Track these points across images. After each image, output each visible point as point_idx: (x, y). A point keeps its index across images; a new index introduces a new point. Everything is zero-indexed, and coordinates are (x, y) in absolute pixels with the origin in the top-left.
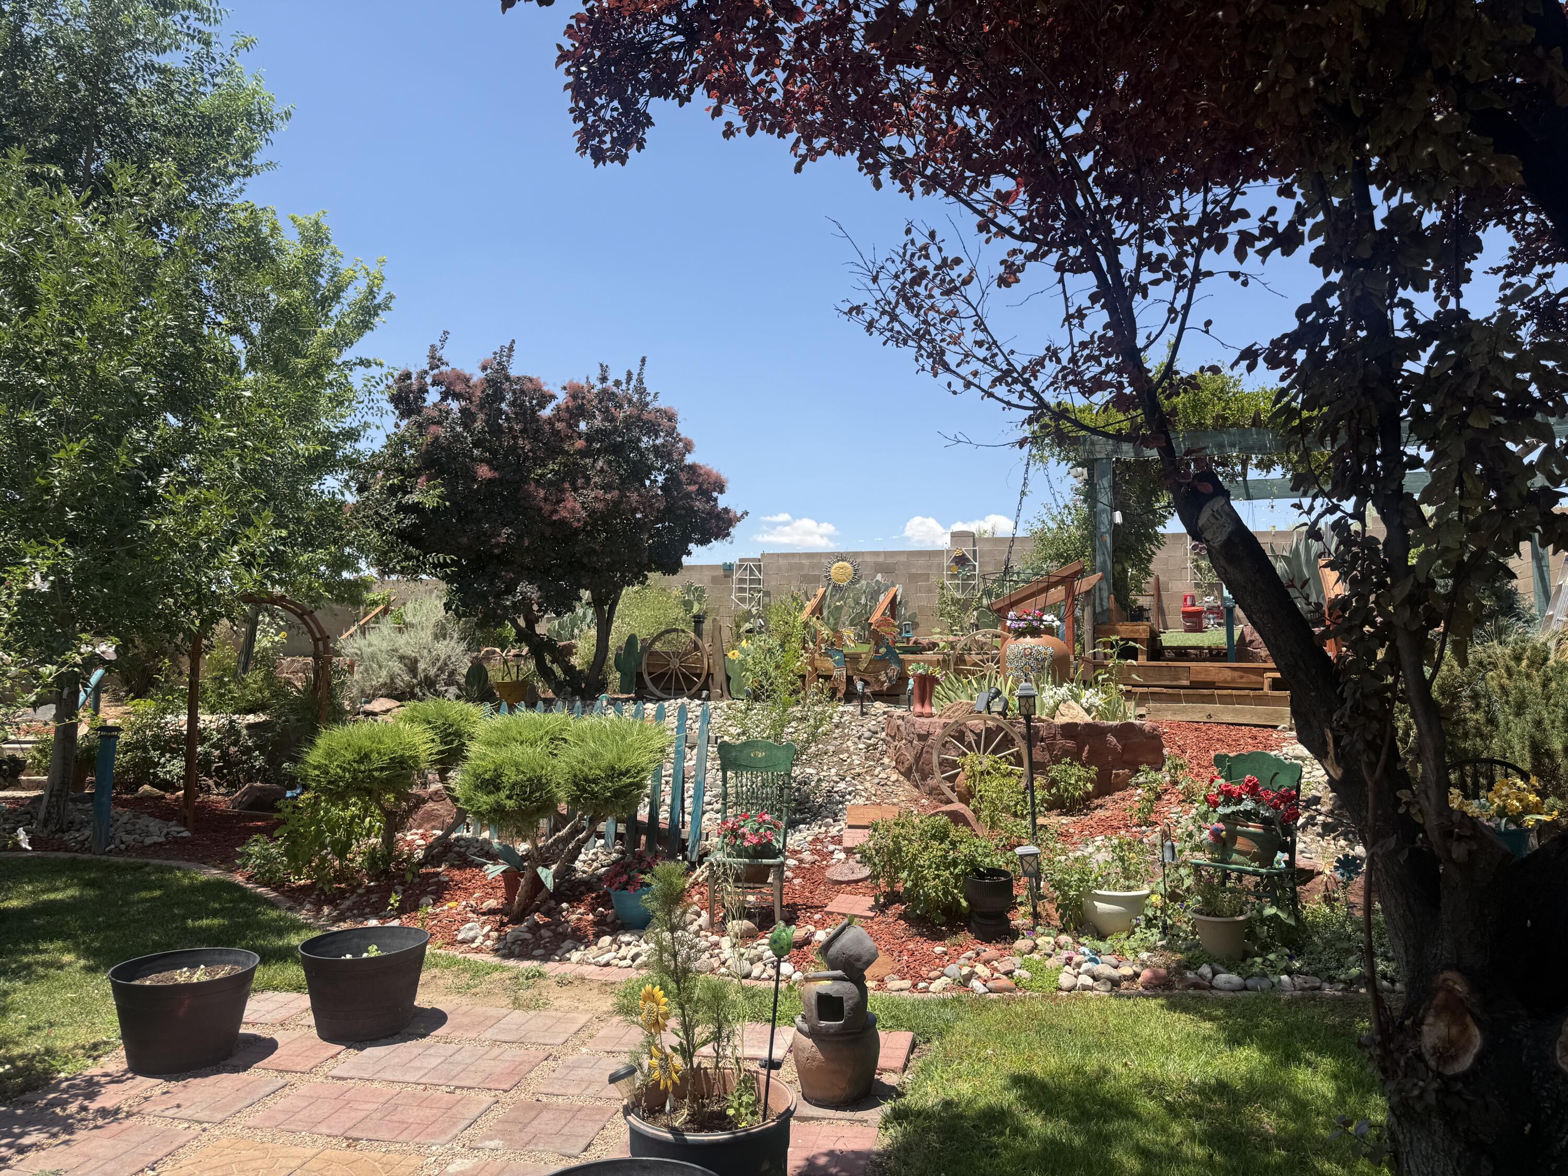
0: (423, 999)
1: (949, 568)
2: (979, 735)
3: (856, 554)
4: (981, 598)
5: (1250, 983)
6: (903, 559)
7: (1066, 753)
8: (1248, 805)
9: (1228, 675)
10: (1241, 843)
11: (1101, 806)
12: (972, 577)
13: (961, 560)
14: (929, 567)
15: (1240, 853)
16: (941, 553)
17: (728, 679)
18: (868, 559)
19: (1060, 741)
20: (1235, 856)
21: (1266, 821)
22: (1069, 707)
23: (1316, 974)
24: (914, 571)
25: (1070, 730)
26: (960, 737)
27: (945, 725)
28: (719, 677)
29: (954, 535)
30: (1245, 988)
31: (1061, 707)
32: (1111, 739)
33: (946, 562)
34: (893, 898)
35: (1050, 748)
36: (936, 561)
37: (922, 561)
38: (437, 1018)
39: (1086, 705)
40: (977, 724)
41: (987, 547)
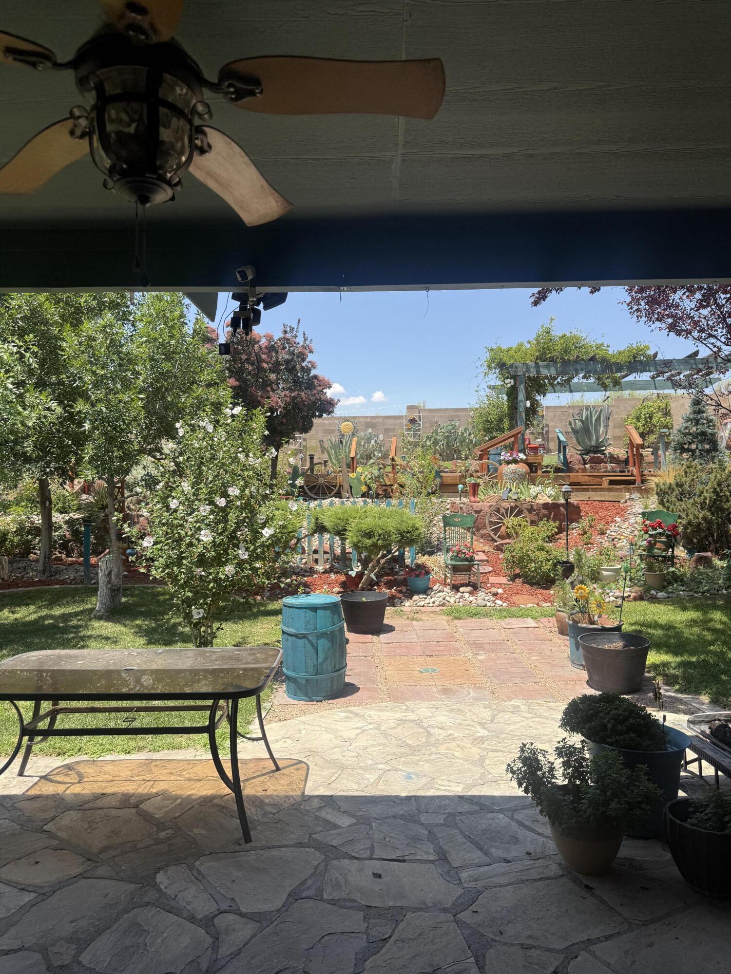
0: (386, 621)
1: (406, 425)
2: (507, 510)
3: (355, 418)
4: (426, 441)
5: (670, 595)
6: (381, 420)
7: (544, 516)
8: (660, 530)
9: (587, 479)
10: (658, 545)
11: (560, 538)
12: (419, 430)
13: (413, 421)
14: (395, 425)
15: (658, 549)
16: (401, 417)
17: (351, 487)
18: (362, 420)
19: (542, 511)
20: (656, 551)
21: (668, 536)
22: (542, 496)
23: (691, 591)
24: (387, 427)
25: (546, 506)
26: (498, 511)
27: (491, 506)
28: (346, 487)
29: (408, 407)
30: (668, 597)
31: (539, 496)
32: (562, 509)
33: (405, 422)
34: (516, 576)
35: (538, 514)
36: (399, 421)
37: (391, 421)
38: (390, 629)
39: (548, 495)
40: (506, 505)
41: (426, 414)
